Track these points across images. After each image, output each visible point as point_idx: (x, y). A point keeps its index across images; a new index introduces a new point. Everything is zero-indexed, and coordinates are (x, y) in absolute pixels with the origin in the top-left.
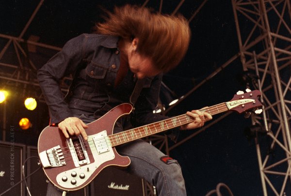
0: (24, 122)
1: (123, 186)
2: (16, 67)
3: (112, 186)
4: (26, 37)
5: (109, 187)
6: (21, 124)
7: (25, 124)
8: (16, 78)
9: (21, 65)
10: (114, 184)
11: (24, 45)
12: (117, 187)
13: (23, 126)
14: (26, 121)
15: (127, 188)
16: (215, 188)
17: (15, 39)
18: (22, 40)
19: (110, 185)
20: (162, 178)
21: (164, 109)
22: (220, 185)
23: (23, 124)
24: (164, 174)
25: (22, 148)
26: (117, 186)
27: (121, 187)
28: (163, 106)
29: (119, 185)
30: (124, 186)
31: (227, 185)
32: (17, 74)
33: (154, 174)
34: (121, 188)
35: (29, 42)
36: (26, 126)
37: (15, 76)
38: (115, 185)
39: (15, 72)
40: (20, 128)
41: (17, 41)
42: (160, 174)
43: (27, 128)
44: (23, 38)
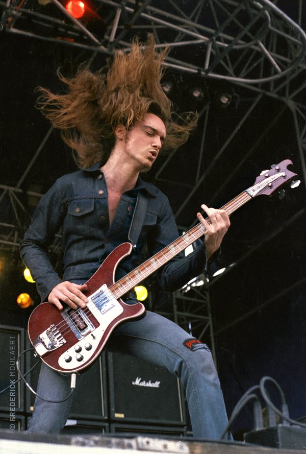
0: (23, 298)
1: (151, 383)
2: (13, 226)
3: (137, 382)
4: (24, 187)
5: (133, 383)
6: (19, 301)
7: (25, 301)
8: (12, 241)
9: (19, 224)
10: (140, 379)
11: (23, 197)
12: (143, 384)
13: (22, 304)
14: (25, 297)
15: (157, 384)
16: (258, 383)
17: (11, 189)
18: (20, 191)
19: (135, 381)
20: (186, 370)
21: (208, 280)
22: (264, 379)
23: (22, 302)
24: (189, 364)
25: (20, 332)
26: (144, 382)
27: (150, 383)
28: (206, 277)
29: (147, 381)
30: (153, 382)
31: (275, 378)
32: (13, 235)
33: (177, 364)
34: (149, 385)
35: (30, 193)
36: (26, 304)
37: (12, 238)
38: (141, 381)
39: (11, 233)
40: (18, 307)
41: (14, 192)
42: (183, 364)
43: (27, 306)
44: (21, 187)
